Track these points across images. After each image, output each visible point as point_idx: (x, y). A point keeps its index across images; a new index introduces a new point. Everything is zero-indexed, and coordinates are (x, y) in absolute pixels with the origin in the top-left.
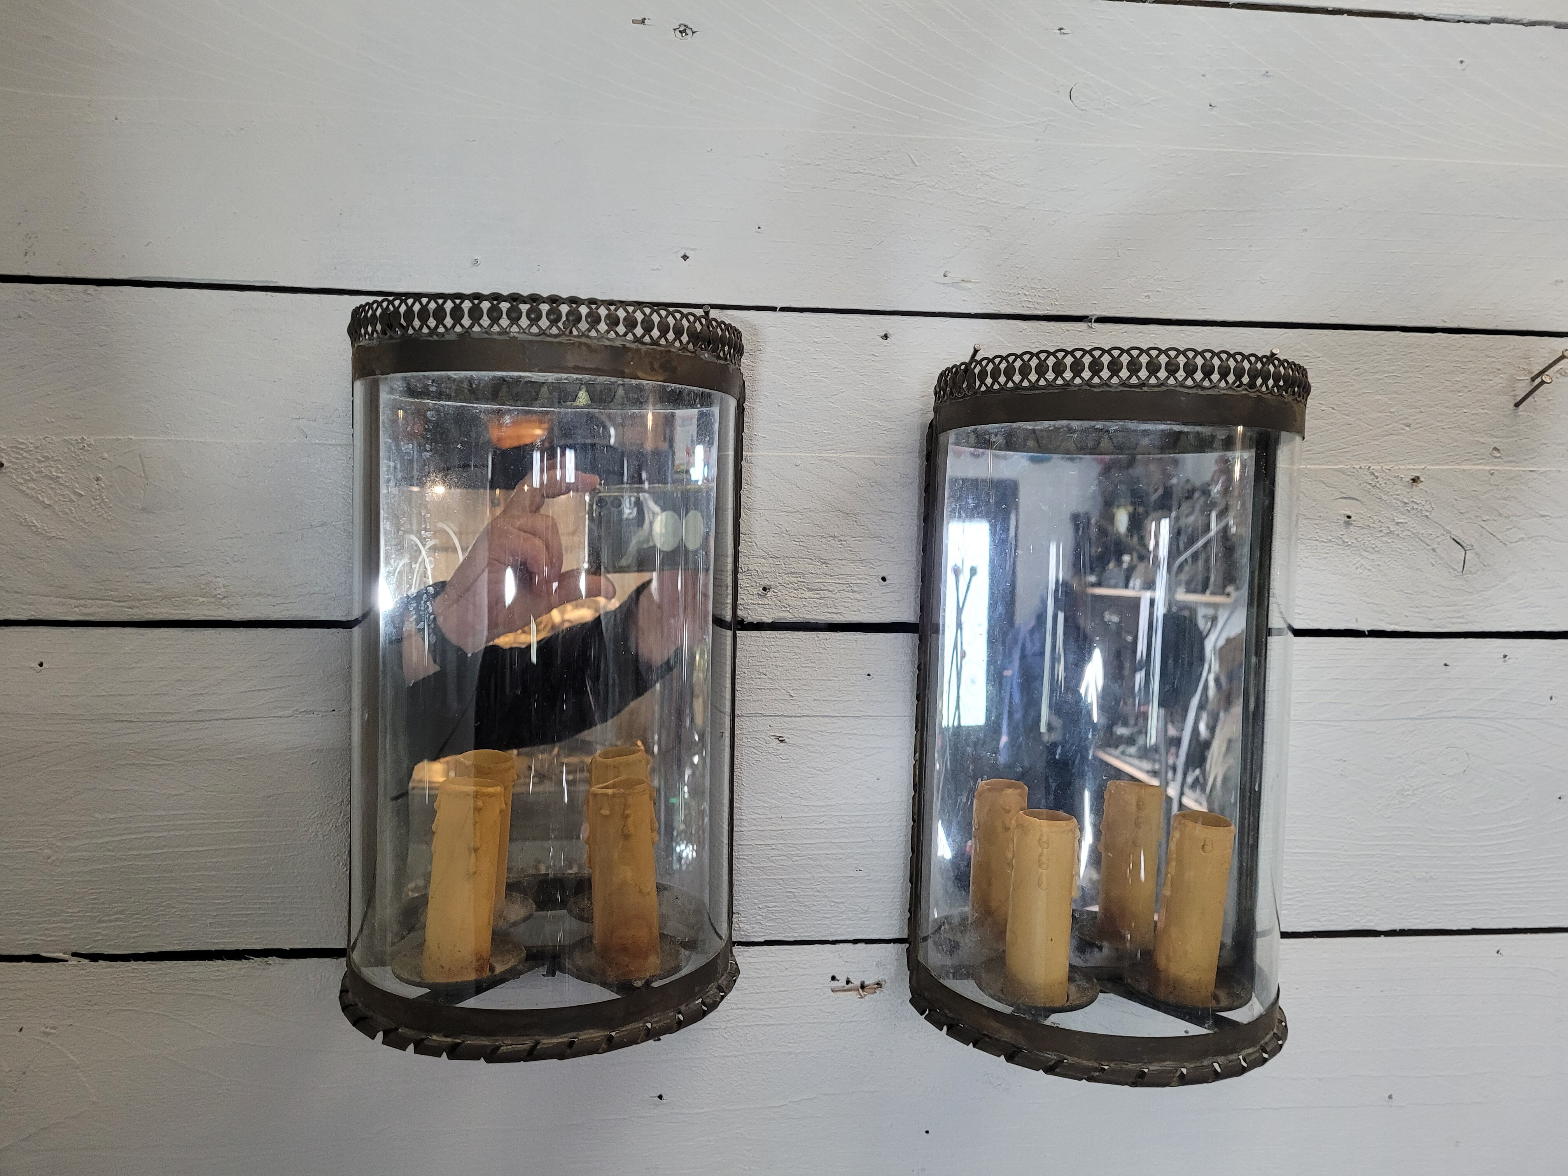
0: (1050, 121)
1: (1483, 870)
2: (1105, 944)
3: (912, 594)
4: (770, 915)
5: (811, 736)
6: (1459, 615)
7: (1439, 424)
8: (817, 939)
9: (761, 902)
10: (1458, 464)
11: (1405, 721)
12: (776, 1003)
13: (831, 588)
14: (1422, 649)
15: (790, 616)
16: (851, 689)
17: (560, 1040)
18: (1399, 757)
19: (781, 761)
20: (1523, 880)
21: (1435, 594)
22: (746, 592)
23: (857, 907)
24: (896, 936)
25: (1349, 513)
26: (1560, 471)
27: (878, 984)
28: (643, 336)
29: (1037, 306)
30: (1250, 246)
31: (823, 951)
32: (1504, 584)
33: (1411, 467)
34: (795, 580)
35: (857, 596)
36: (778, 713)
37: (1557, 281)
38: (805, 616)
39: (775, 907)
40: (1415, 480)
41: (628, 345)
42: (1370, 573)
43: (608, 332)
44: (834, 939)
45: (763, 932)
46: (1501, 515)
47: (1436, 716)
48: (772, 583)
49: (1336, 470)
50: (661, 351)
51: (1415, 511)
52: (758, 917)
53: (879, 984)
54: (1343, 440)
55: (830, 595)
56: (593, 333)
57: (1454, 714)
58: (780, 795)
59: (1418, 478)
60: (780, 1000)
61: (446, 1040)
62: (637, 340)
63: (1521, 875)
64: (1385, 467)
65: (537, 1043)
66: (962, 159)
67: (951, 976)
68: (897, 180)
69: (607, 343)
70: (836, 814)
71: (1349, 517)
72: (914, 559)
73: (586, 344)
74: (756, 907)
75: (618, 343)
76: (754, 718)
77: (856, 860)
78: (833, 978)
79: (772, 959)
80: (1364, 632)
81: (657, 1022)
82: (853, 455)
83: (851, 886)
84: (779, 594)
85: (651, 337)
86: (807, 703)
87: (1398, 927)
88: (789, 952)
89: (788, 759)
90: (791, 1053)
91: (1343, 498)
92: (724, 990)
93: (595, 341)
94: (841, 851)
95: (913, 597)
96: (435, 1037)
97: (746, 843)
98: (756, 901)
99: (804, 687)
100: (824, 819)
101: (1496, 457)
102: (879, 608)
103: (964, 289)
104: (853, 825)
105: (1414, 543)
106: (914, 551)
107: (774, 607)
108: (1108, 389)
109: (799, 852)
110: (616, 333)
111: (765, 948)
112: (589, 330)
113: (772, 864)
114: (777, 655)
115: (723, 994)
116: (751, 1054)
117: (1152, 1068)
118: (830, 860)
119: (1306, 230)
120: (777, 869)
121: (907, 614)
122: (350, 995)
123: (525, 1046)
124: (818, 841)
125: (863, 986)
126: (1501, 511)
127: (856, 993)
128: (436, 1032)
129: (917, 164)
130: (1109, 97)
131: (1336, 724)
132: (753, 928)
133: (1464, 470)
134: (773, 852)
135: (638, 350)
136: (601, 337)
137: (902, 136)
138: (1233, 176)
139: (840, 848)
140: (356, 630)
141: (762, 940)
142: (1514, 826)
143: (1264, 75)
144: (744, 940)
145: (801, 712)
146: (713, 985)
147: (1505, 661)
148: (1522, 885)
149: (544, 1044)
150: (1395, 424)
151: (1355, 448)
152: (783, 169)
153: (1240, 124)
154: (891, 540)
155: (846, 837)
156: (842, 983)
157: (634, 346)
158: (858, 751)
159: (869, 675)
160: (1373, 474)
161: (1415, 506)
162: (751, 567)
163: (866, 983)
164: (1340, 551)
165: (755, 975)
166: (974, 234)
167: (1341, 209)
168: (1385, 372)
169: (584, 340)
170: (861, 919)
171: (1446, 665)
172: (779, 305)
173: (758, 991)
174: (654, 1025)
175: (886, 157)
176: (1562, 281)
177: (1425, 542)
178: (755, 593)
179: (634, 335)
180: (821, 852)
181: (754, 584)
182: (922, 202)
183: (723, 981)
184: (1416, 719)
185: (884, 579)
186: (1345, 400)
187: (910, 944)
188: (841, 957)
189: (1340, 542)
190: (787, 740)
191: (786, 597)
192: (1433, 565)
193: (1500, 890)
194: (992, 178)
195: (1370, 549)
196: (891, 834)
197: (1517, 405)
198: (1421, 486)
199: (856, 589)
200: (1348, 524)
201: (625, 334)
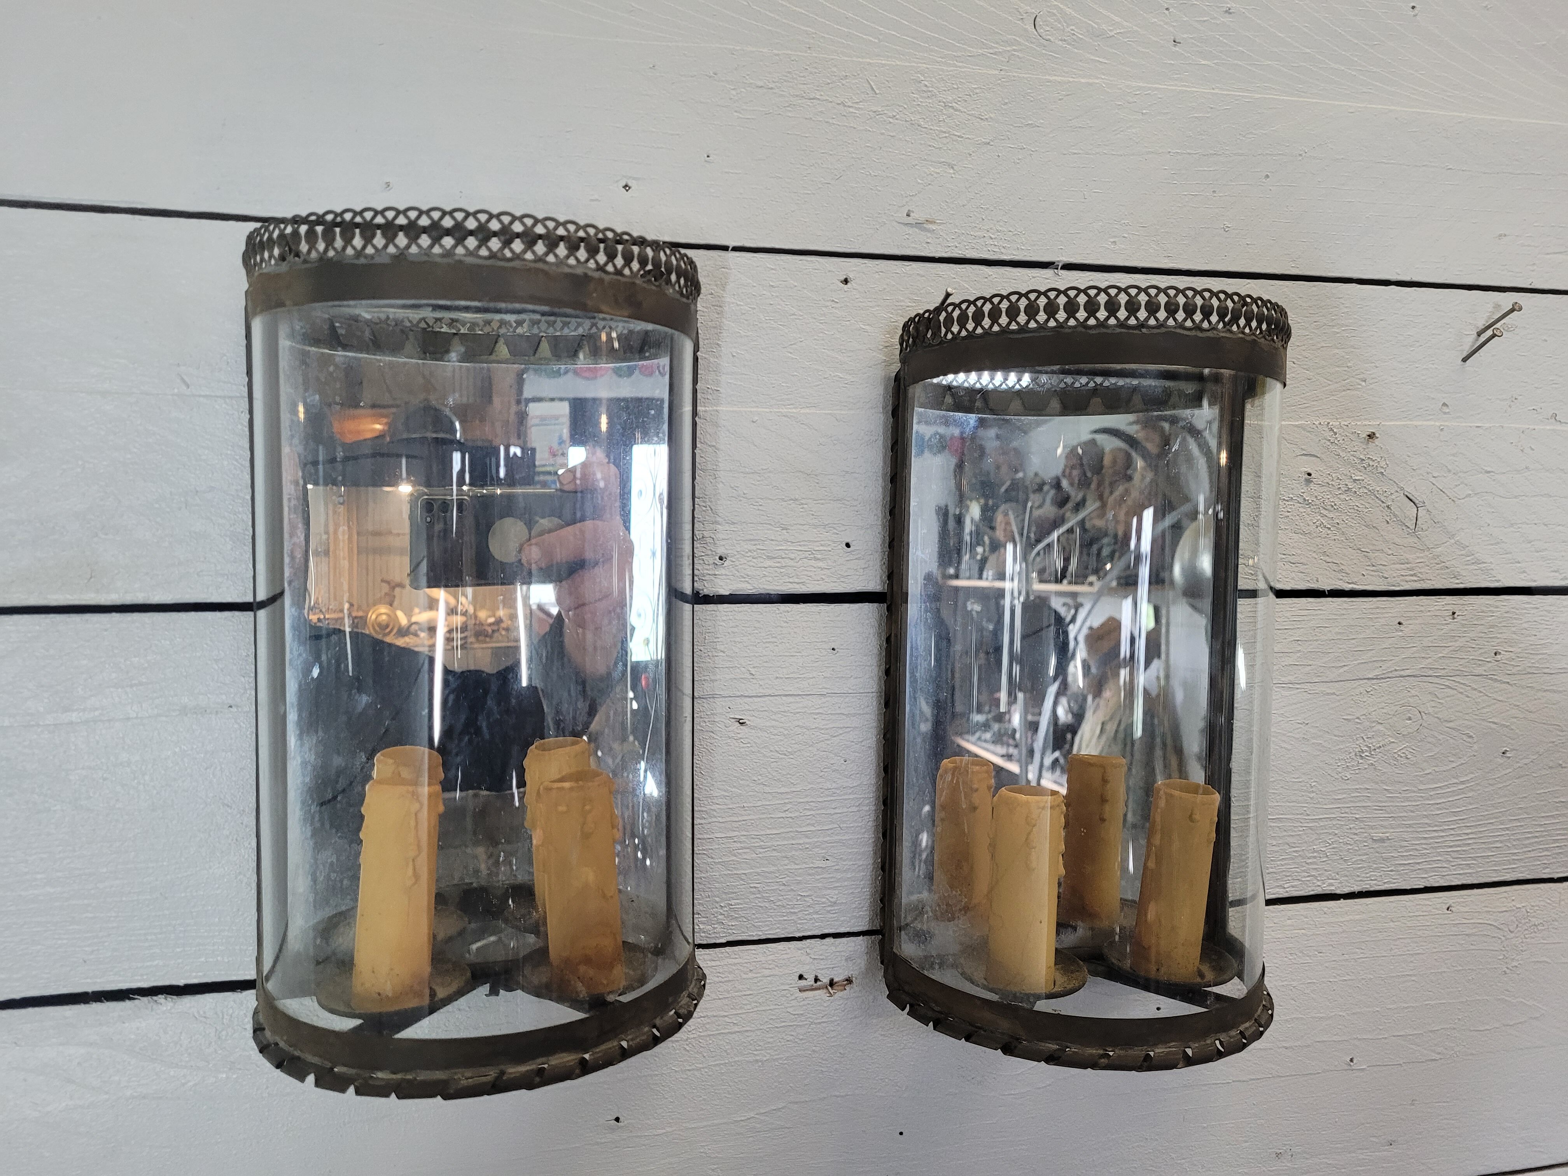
0: (1014, 50)
1: (1435, 828)
2: (1080, 923)
3: (878, 561)
4: (733, 914)
5: (773, 717)
6: (1411, 573)
7: (1393, 379)
8: (783, 936)
9: (723, 900)
10: (1410, 420)
11: (1361, 682)
12: (741, 1008)
13: (792, 556)
14: (1378, 608)
15: (749, 587)
16: (816, 664)
17: (528, 1068)
18: (1358, 718)
19: (742, 745)
20: (1471, 836)
21: (1390, 552)
22: (702, 562)
23: (824, 900)
24: (865, 928)
25: (1310, 471)
26: (1502, 427)
27: (847, 980)
28: (606, 264)
29: (1003, 250)
30: (1214, 192)
31: (789, 948)
32: (1452, 541)
33: (1367, 423)
34: (754, 548)
35: (821, 564)
36: (739, 694)
37: (1500, 235)
38: (765, 587)
39: (738, 904)
40: (1371, 436)
41: (590, 273)
42: (1329, 532)
43: (568, 257)
44: (801, 935)
45: (725, 932)
46: (1449, 471)
47: (1390, 675)
48: (730, 552)
49: (1296, 426)
50: (625, 283)
51: (1370, 468)
52: (720, 917)
53: (849, 981)
54: (1303, 396)
55: (791, 563)
56: (551, 258)
57: (1407, 672)
58: (741, 782)
59: (1374, 434)
60: (746, 1004)
61: (394, 1076)
62: (601, 268)
63: (1470, 831)
64: (1343, 423)
65: (503, 1073)
66: (925, 89)
67: (937, 967)
68: (856, 109)
69: (567, 270)
70: (802, 800)
71: (1309, 474)
72: (880, 523)
73: (542, 271)
74: (717, 905)
75: (579, 271)
76: (711, 700)
77: (823, 849)
78: (801, 977)
79: (736, 961)
80: (1324, 591)
81: (632, 1040)
82: (813, 410)
83: (818, 877)
84: (737, 563)
85: (615, 266)
86: (770, 682)
87: (1356, 889)
88: (754, 952)
89: (749, 743)
90: (757, 1061)
91: (1304, 455)
92: (697, 997)
93: (554, 268)
94: (807, 840)
95: (879, 564)
96: (380, 1075)
97: (705, 836)
98: (717, 899)
99: (765, 664)
100: (789, 806)
101: (1445, 413)
102: (844, 577)
103: (928, 230)
104: (819, 812)
105: (1371, 502)
106: (880, 515)
107: (732, 578)
108: (1104, 330)
109: (762, 843)
110: (577, 259)
111: (728, 949)
112: (547, 254)
113: (734, 858)
114: (736, 630)
115: (695, 1002)
116: (715, 1065)
117: (1157, 1051)
118: (796, 851)
119: (1267, 176)
120: (739, 863)
121: (873, 582)
122: (268, 1033)
123: (489, 1077)
124: (782, 830)
125: (832, 983)
126: (1449, 467)
127: (825, 991)
128: (380, 1069)
129: (878, 92)
130: (1073, 27)
131: (1298, 686)
132: (714, 928)
133: (1416, 426)
134: (735, 845)
135: (601, 280)
136: (561, 262)
137: (861, 60)
138: (1196, 117)
139: (807, 837)
140: (262, 614)
141: (723, 941)
142: (1462, 783)
143: (1226, 12)
144: (705, 942)
145: (761, 691)
146: (685, 993)
147: (1454, 618)
148: (1470, 842)
149: (511, 1073)
150: (1352, 379)
151: (1315, 403)
152: (734, 92)
153: (1203, 62)
154: (855, 503)
155: (813, 825)
156: (810, 982)
157: (597, 275)
158: (822, 731)
159: (833, 649)
160: (1331, 430)
161: (1371, 463)
162: (706, 534)
163: (836, 980)
164: (1301, 510)
165: (717, 979)
166: (938, 171)
167: (1300, 155)
168: (1343, 325)
169: (540, 265)
170: (829, 912)
171: (1400, 623)
172: (732, 244)
173: (721, 997)
174: (631, 1043)
175: (844, 82)
176: (1505, 235)
177: (1380, 500)
178: (711, 562)
179: (597, 262)
180: (786, 843)
181: (710, 553)
182: (882, 134)
183: (692, 988)
184: (1373, 679)
185: (848, 545)
186: (1304, 353)
187: (883, 935)
188: (808, 954)
189: (1301, 501)
190: (748, 722)
191: (743, 566)
192: (1388, 523)
193: (1451, 847)
194: (956, 110)
195: (1329, 507)
196: (860, 820)
197: (1465, 360)
198: (1377, 441)
199: (819, 556)
200: (1308, 482)
201: (587, 261)
